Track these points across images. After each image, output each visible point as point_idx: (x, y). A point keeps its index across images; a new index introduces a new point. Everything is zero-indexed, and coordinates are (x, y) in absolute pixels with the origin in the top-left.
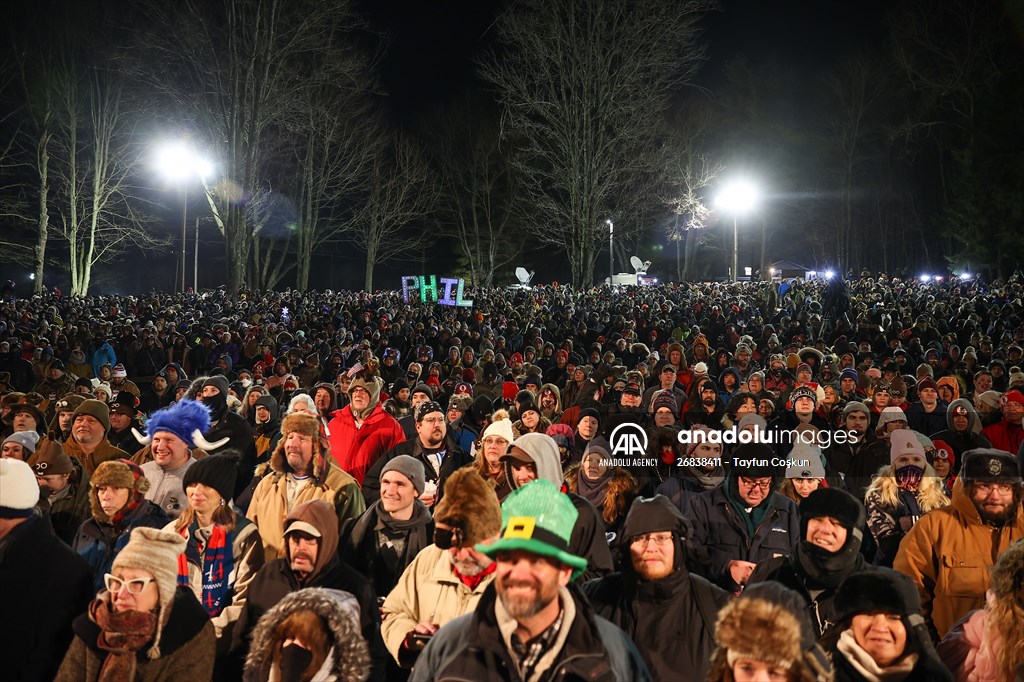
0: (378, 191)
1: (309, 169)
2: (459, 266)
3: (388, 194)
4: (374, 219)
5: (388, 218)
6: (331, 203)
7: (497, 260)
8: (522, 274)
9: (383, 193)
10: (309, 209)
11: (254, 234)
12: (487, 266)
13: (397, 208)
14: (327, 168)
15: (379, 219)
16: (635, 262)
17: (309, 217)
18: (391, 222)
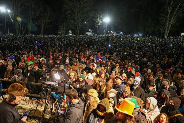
0: (43, 16)
1: (30, 12)
2: (59, 30)
3: (45, 17)
4: (43, 21)
5: (45, 21)
6: (34, 18)
7: (66, 29)
8: (70, 32)
9: (44, 17)
10: (30, 19)
11: (20, 23)
12: (64, 30)
13: (47, 20)
14: (33, 12)
15: (44, 21)
16: (90, 30)
17: (30, 21)
18: (46, 22)
